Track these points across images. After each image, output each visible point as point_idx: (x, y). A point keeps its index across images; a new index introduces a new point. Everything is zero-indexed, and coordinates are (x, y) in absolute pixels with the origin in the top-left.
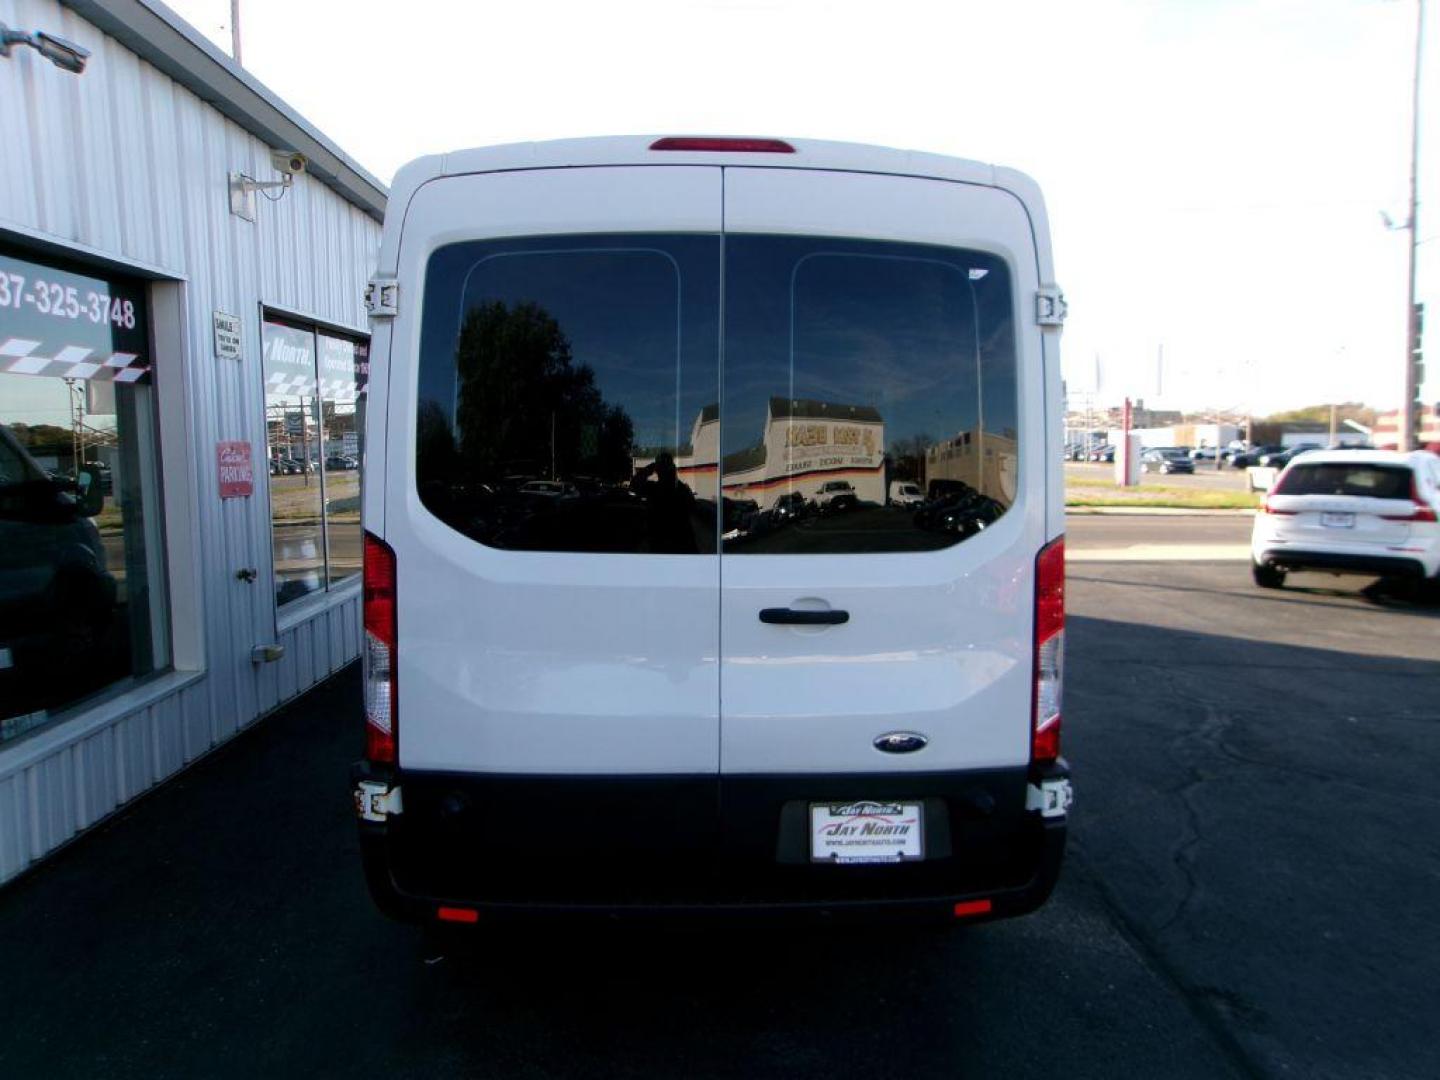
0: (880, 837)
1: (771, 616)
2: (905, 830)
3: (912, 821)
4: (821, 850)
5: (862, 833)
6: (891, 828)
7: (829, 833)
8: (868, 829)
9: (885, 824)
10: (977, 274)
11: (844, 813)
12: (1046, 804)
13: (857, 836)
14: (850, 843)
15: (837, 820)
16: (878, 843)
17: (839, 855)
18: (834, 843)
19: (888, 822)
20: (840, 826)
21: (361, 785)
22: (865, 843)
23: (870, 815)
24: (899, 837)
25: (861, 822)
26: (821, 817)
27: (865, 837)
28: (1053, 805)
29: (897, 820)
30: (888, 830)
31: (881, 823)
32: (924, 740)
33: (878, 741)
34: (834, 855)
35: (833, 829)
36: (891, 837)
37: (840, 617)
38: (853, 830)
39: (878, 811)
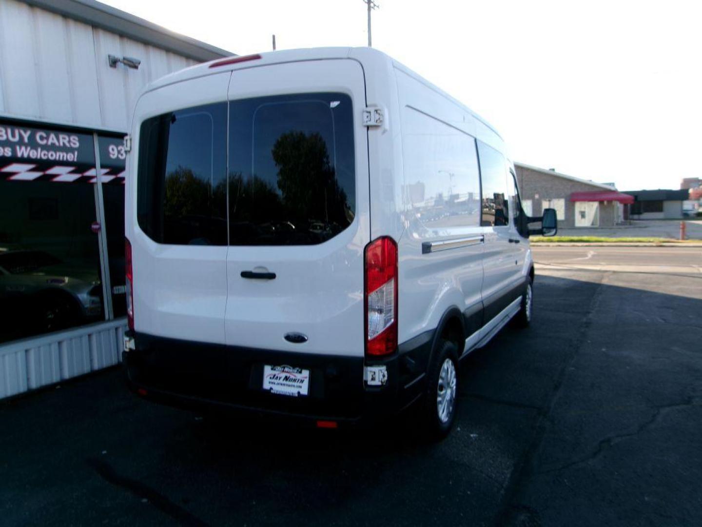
0: (291, 383)
1: (246, 275)
2: (302, 381)
3: (306, 378)
4: (266, 385)
5: (284, 380)
6: (296, 380)
7: (271, 378)
8: (286, 378)
9: (294, 378)
10: (334, 104)
11: (276, 369)
12: (369, 378)
13: (281, 381)
14: (278, 384)
15: (274, 372)
16: (289, 386)
17: (274, 388)
18: (272, 383)
19: (295, 376)
20: (275, 375)
22: (284, 385)
23: (287, 372)
24: (299, 384)
25: (283, 375)
26: (268, 370)
27: (285, 382)
28: (373, 379)
29: (299, 376)
30: (295, 380)
31: (292, 377)
32: (306, 338)
33: (285, 335)
34: (271, 389)
35: (272, 377)
36: (296, 384)
37: (272, 276)
38: (280, 378)
39: (291, 370)
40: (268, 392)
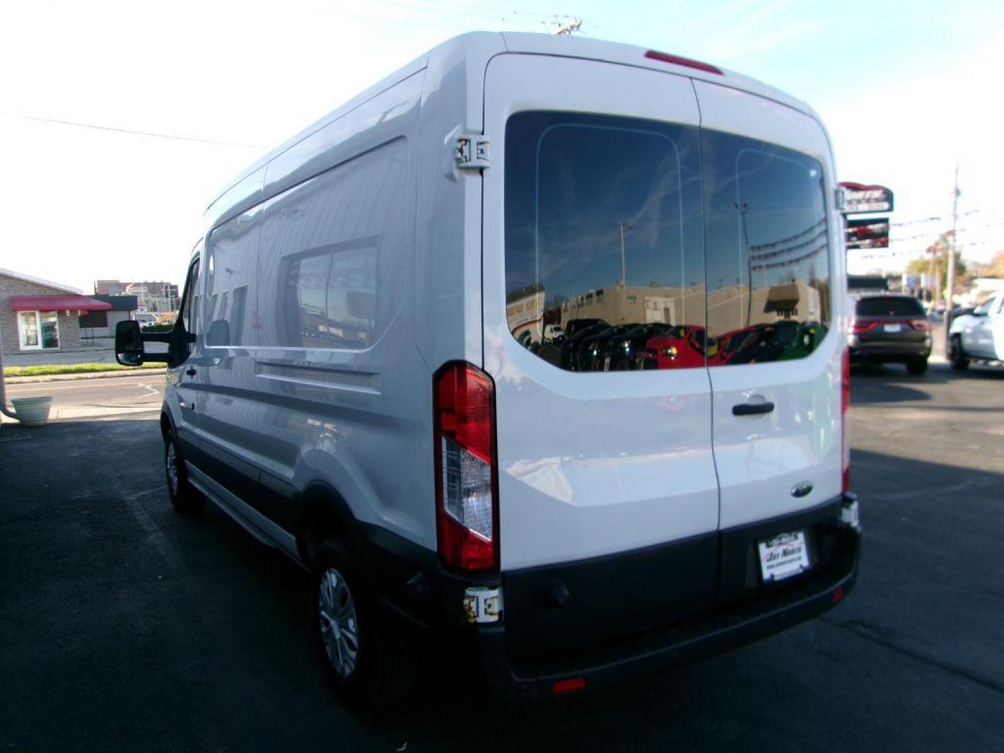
0: (790, 557)
2: (800, 550)
3: (802, 543)
4: (767, 573)
5: (783, 556)
6: (794, 550)
7: (768, 560)
8: (785, 553)
11: (772, 545)
13: (781, 559)
14: (779, 565)
15: (770, 550)
16: (791, 562)
17: (775, 574)
18: (772, 567)
19: (793, 545)
20: (771, 554)
21: (469, 592)
22: (785, 562)
23: (784, 543)
24: (798, 555)
25: (780, 550)
26: (763, 550)
27: (785, 559)
29: (796, 544)
30: (793, 552)
31: (790, 548)
32: (812, 486)
33: (794, 491)
34: (772, 576)
35: (770, 557)
36: (795, 556)
38: (778, 556)
39: (788, 539)
40: (772, 581)
